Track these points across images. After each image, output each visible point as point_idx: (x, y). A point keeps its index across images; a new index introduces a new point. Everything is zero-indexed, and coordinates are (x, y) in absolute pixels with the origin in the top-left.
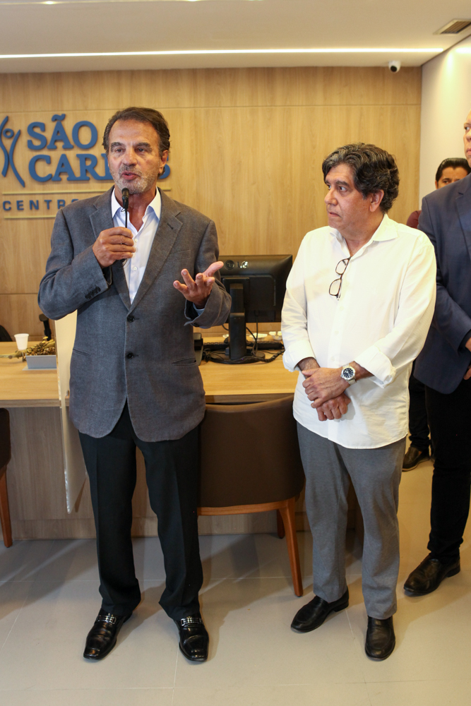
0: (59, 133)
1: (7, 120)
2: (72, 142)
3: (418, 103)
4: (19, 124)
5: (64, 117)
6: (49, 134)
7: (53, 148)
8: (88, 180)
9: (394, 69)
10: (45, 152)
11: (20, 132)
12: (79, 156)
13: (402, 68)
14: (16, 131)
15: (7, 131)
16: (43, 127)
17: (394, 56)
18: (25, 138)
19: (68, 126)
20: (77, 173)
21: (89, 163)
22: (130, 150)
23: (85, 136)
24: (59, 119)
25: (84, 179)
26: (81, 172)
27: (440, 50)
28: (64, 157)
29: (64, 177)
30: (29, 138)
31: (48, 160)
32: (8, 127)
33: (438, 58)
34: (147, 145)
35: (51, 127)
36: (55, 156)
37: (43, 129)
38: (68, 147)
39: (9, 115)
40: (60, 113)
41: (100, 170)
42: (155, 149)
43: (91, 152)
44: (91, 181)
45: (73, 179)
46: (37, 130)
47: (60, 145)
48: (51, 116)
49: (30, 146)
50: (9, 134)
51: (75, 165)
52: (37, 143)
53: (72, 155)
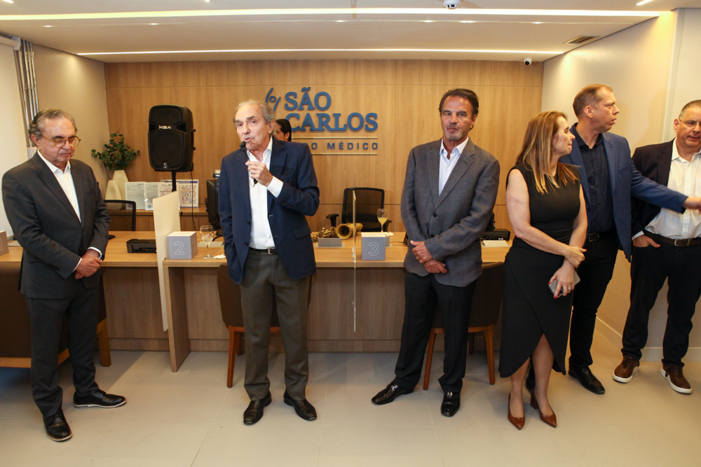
0: (306, 100)
1: (272, 90)
2: (314, 106)
3: (541, 86)
4: (280, 93)
5: (309, 89)
6: (299, 100)
7: (302, 109)
8: (323, 131)
9: (527, 63)
10: (296, 112)
11: (280, 98)
12: (318, 115)
13: (532, 62)
14: (277, 98)
15: (273, 97)
16: (295, 95)
17: (528, 55)
18: (283, 102)
19: (312, 95)
20: (316, 125)
21: (324, 119)
22: (454, 115)
23: (323, 102)
24: (306, 90)
25: (320, 130)
26: (319, 126)
27: (561, 52)
28: (308, 115)
29: (308, 129)
30: (286, 102)
31: (297, 117)
32: (272, 95)
33: (558, 58)
34: (465, 112)
35: (300, 95)
36: (303, 114)
37: (296, 97)
38: (311, 109)
39: (274, 87)
40: (307, 87)
41: (331, 124)
42: (469, 115)
43: (326, 112)
44: (325, 131)
45: (313, 130)
46: (291, 97)
47: (306, 107)
48: (301, 89)
49: (287, 108)
50: (273, 99)
51: (315, 120)
52: (291, 106)
53: (313, 114)
